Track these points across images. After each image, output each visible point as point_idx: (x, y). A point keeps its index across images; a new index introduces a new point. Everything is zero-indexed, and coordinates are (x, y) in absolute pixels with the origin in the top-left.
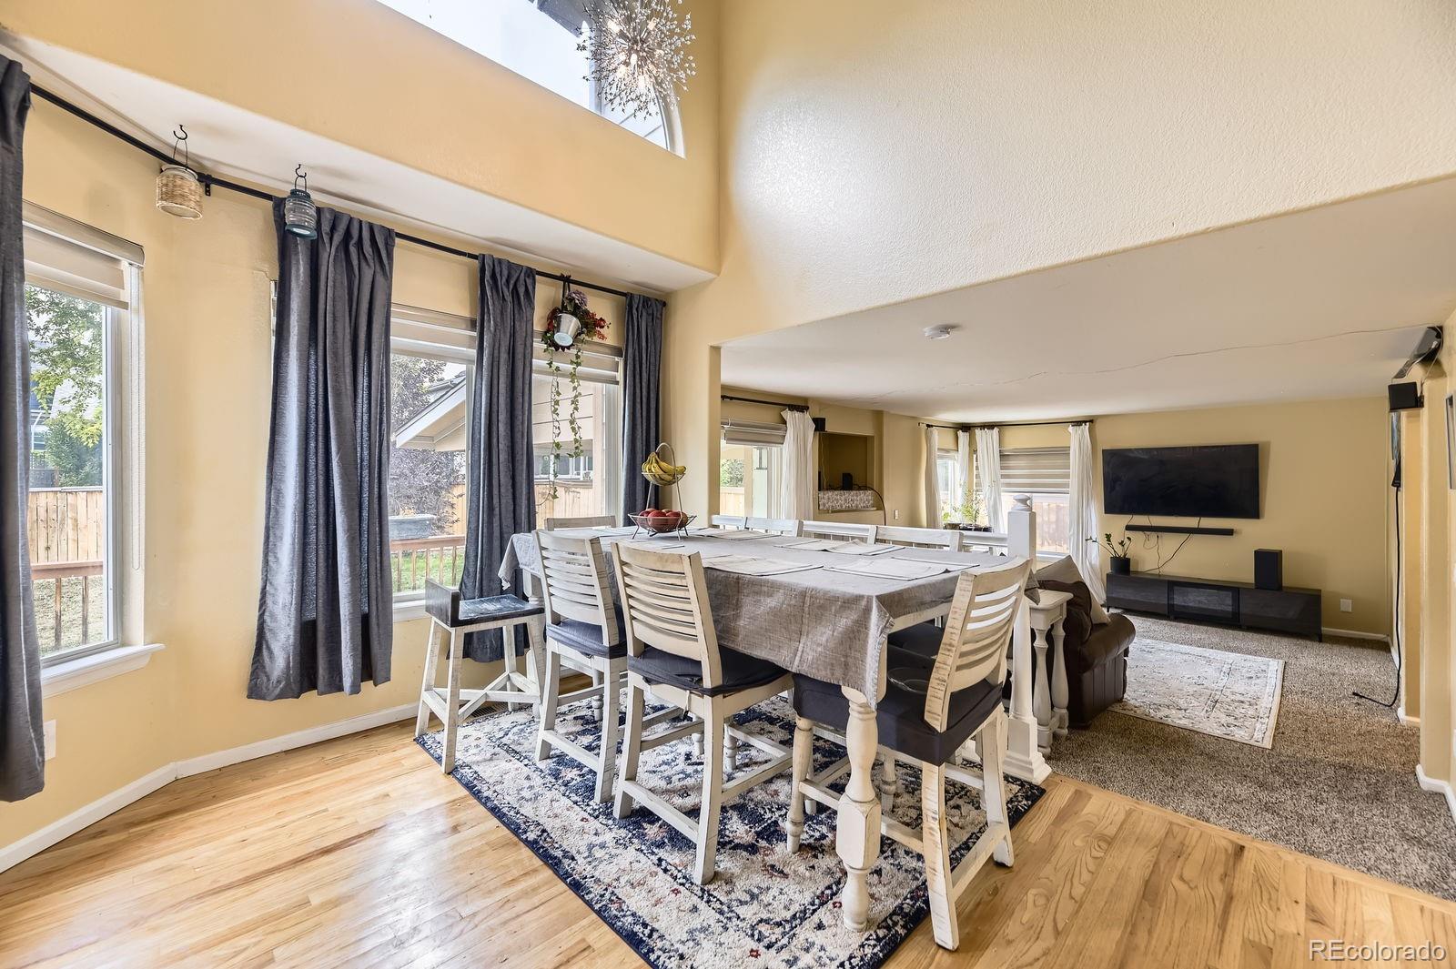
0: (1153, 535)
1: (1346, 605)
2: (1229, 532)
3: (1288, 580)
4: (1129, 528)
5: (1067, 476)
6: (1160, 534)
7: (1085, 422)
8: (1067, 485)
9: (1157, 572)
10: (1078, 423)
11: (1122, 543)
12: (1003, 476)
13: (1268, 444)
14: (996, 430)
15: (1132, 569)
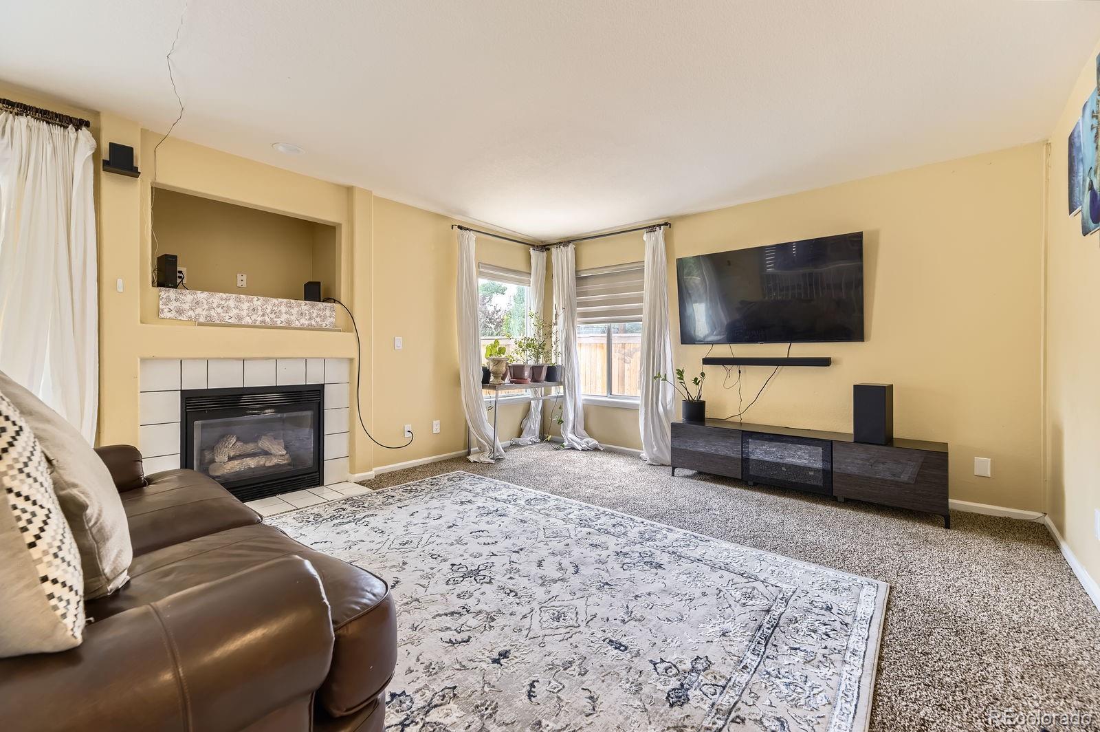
0: (735, 368)
1: (983, 466)
2: (825, 362)
3: (900, 430)
4: (706, 361)
5: (640, 299)
6: (742, 368)
7: (659, 226)
8: (639, 311)
9: (737, 419)
10: (651, 228)
11: (696, 381)
12: (580, 304)
13: (876, 234)
14: (571, 246)
15: (707, 415)
